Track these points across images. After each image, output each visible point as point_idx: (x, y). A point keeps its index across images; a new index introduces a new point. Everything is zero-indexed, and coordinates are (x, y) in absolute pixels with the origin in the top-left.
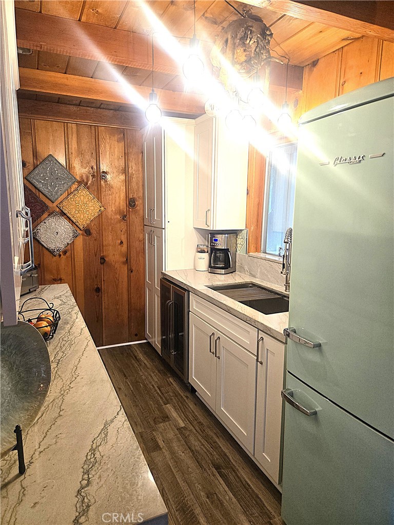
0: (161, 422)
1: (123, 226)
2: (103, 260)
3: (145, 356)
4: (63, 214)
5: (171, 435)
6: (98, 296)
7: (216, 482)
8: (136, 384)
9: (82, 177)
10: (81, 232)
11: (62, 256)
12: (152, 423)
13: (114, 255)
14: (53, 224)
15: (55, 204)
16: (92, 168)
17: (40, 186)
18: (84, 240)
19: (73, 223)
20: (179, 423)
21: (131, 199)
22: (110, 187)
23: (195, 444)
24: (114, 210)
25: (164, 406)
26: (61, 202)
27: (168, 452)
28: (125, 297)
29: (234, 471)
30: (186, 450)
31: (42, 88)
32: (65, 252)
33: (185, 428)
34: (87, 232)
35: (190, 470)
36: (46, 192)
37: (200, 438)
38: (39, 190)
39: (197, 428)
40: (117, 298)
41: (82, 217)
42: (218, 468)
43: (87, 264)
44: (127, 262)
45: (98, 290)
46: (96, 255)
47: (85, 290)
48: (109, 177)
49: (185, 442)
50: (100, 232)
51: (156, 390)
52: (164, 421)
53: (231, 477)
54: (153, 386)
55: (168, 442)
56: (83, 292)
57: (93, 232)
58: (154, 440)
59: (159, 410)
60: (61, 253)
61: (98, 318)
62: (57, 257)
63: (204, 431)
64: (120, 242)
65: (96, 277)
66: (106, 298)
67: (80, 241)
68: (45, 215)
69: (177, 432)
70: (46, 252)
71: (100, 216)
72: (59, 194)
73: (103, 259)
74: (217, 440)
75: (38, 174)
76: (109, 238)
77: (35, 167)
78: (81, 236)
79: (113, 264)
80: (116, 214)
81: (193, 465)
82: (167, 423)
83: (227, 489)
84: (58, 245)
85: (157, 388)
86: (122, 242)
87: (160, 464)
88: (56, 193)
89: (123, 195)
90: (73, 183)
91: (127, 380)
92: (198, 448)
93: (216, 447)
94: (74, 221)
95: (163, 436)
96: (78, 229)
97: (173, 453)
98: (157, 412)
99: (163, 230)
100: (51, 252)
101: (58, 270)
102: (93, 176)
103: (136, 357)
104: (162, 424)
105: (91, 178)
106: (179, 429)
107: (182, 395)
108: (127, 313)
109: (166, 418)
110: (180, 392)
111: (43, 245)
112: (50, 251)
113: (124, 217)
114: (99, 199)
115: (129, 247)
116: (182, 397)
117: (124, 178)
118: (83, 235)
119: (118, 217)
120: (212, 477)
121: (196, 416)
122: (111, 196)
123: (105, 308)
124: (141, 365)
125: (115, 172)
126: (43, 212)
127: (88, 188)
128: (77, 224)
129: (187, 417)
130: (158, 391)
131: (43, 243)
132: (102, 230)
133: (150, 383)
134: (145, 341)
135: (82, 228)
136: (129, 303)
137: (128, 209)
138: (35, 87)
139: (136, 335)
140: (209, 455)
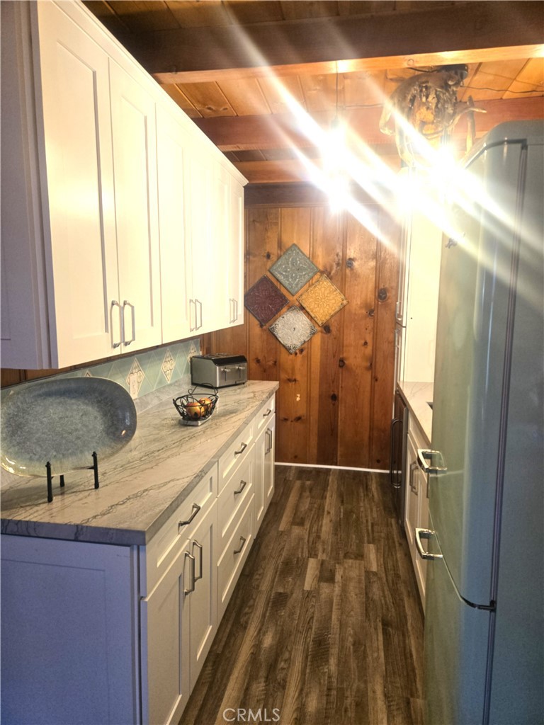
0: (352, 559)
1: (369, 322)
2: (342, 363)
3: (379, 488)
4: (302, 308)
5: (354, 573)
6: (334, 405)
7: (374, 637)
8: (348, 514)
9: (325, 267)
10: (320, 329)
11: (298, 354)
12: (341, 555)
13: (355, 357)
14: (291, 319)
15: (295, 297)
16: (337, 255)
17: (281, 278)
18: (323, 338)
19: (311, 318)
20: (371, 566)
21: (381, 289)
22: (356, 276)
23: (376, 592)
24: (359, 303)
25: (366, 545)
26: (301, 295)
27: (340, 589)
28: (366, 411)
29: (404, 635)
30: (361, 594)
31: (270, 178)
32: (301, 351)
33: (375, 574)
34: (326, 328)
35: (352, 613)
36: (287, 285)
37: (386, 588)
38: (281, 283)
39: (390, 578)
40: (357, 410)
41: (322, 311)
42: (386, 624)
43: (324, 367)
44: (371, 367)
45: (334, 397)
46: (334, 357)
47: (320, 396)
48: (356, 264)
49: (366, 587)
50: (341, 329)
51: (367, 526)
52: (356, 558)
53: (396, 640)
54: (367, 521)
55: (346, 580)
56: (318, 396)
57: (333, 329)
58: (332, 573)
59: (357, 546)
60: (298, 351)
61: (332, 430)
62: (294, 355)
63: (397, 584)
64: (363, 342)
65: (333, 382)
66: (343, 408)
67: (318, 339)
68: (285, 309)
69: (363, 574)
70: (283, 349)
71: (343, 309)
72: (299, 286)
73: (342, 361)
74: (406, 599)
75: (281, 265)
76: (350, 337)
77: (279, 257)
78: (320, 333)
79: (354, 368)
80: (361, 308)
81: (359, 610)
82: (358, 562)
83: (381, 647)
84: (294, 342)
85: (370, 524)
86: (366, 343)
87: (323, 596)
88: (297, 285)
89: (371, 286)
90: (315, 274)
91: (342, 508)
92: (376, 597)
93: (398, 604)
94: (313, 316)
95: (344, 572)
96: (316, 325)
97: (344, 590)
98: (354, 547)
99: (404, 329)
100: (288, 349)
101: (293, 370)
102: (338, 264)
103: (367, 487)
104: (350, 561)
105: (335, 267)
106: (368, 573)
107: (396, 540)
108: (368, 430)
109: (360, 556)
110: (395, 536)
111: (280, 342)
112: (286, 348)
113: (371, 312)
114: (343, 291)
115: (375, 350)
116: (394, 542)
117: (375, 263)
118: (322, 332)
119: (364, 311)
120: (372, 630)
121: (398, 566)
122: (356, 287)
123: (341, 420)
124: (367, 495)
125: (364, 257)
126: (282, 306)
127: (331, 279)
128: (315, 319)
129: (385, 564)
130: (370, 528)
131: (280, 339)
132: (343, 327)
133: (366, 516)
134: (388, 472)
135: (320, 324)
136: (372, 420)
137: (376, 302)
138: (263, 179)
139: (378, 461)
140: (384, 608)
